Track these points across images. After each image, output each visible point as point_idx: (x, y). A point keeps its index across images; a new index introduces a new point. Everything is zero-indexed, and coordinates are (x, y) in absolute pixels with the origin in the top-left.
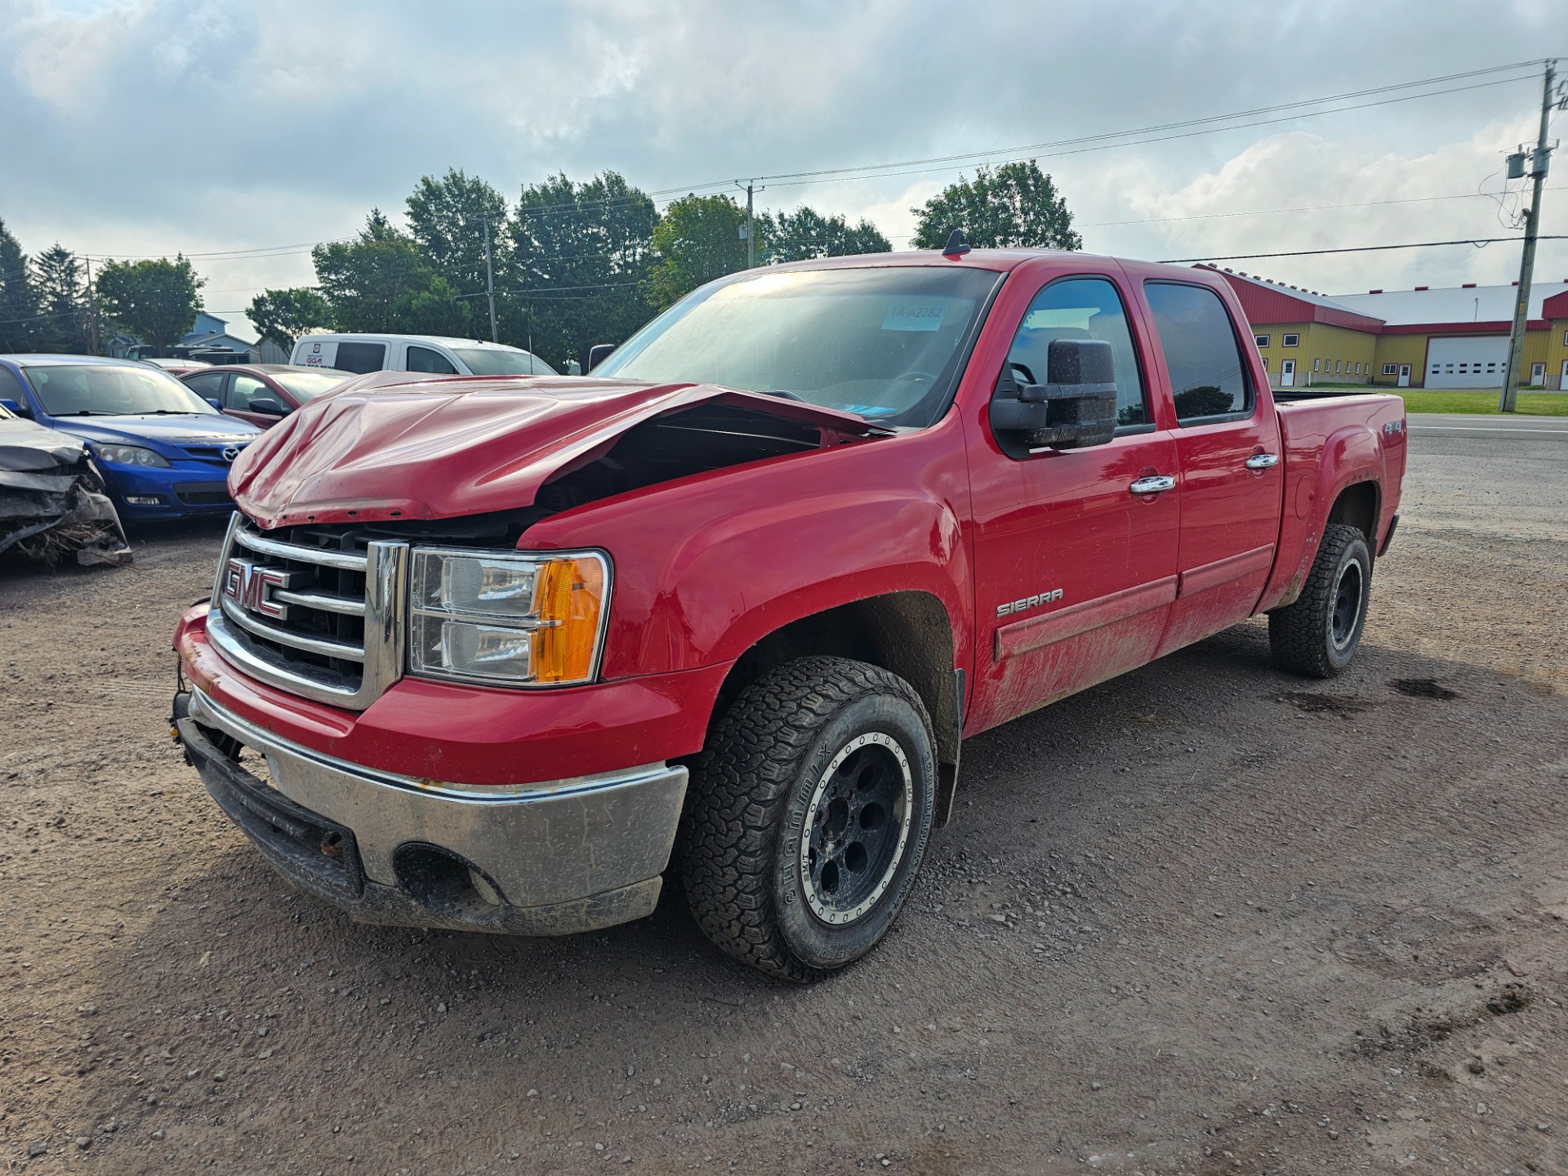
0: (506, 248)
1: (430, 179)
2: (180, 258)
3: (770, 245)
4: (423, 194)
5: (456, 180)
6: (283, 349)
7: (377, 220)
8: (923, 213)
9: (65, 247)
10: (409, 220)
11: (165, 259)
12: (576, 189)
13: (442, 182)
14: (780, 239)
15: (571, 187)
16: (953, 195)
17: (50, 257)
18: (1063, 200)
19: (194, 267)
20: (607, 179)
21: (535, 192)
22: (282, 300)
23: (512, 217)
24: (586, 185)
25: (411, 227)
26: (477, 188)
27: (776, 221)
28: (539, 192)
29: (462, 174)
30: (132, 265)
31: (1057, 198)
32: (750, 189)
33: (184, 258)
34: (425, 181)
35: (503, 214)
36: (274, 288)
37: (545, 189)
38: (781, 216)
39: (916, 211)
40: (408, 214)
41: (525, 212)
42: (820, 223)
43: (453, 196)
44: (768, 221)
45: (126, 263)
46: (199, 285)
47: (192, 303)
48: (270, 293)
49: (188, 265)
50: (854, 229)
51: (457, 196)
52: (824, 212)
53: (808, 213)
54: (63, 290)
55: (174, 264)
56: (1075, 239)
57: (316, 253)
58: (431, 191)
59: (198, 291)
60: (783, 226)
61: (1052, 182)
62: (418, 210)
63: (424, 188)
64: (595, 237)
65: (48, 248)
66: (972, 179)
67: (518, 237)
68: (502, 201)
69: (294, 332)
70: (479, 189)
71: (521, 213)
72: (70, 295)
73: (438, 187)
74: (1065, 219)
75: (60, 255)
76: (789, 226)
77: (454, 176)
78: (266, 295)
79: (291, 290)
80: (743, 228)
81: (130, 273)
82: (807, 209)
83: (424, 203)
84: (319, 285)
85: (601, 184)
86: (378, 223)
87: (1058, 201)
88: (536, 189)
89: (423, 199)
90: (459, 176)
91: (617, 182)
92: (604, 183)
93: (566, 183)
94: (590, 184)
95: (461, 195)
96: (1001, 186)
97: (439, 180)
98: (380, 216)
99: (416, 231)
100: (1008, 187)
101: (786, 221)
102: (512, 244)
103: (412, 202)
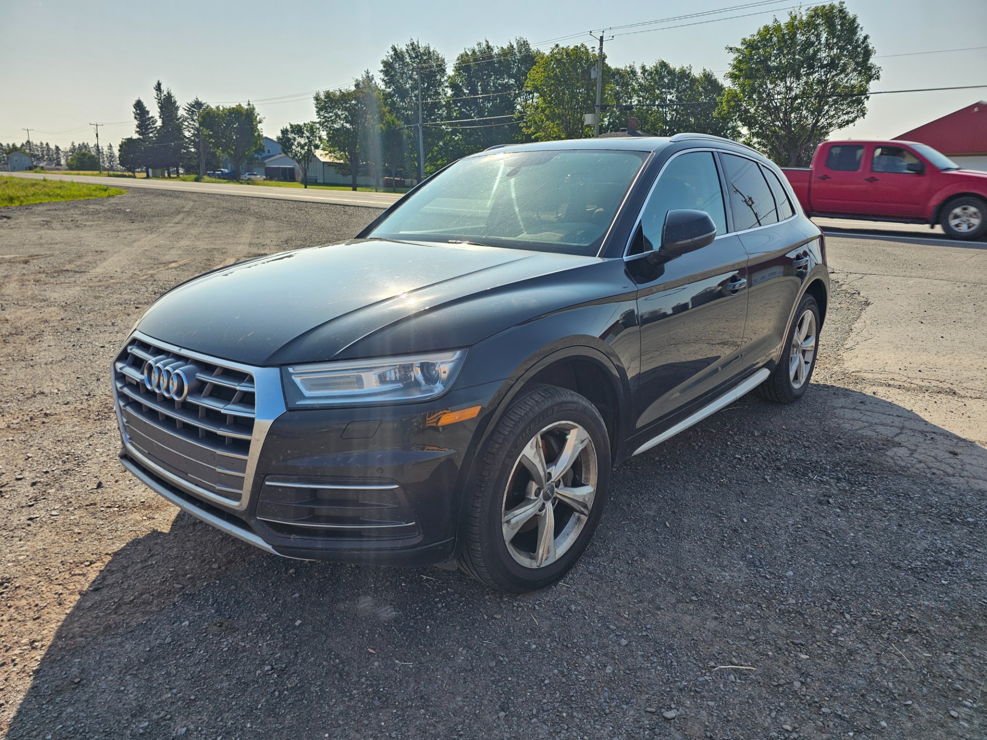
0: (445, 95)
1: (396, 47)
2: (249, 104)
3: (633, 89)
4: (392, 58)
5: (414, 47)
7: (368, 77)
8: (738, 50)
9: (202, 100)
10: (383, 76)
11: (240, 105)
12: (496, 51)
13: (404, 50)
14: (641, 85)
15: (492, 50)
16: (766, 36)
17: (193, 106)
18: (866, 38)
19: (257, 111)
20: (517, 43)
21: (467, 55)
22: (298, 130)
23: (450, 71)
24: (502, 48)
25: (383, 80)
26: (428, 52)
27: (639, 71)
28: (469, 53)
29: (418, 42)
30: (221, 109)
31: (861, 35)
32: (602, 38)
33: (251, 103)
34: (394, 49)
35: (444, 71)
36: (294, 123)
37: (474, 52)
38: (643, 67)
39: (731, 49)
40: (381, 71)
41: (459, 70)
42: (671, 72)
43: (411, 58)
44: (633, 72)
45: (218, 108)
46: (260, 122)
47: (256, 134)
48: (292, 126)
49: (254, 109)
50: (697, 76)
51: (414, 58)
52: (676, 65)
53: (664, 65)
55: (245, 108)
56: (874, 72)
57: (317, 99)
58: (398, 55)
59: (260, 126)
60: (644, 75)
61: (858, 21)
62: (388, 68)
63: (393, 53)
64: (507, 87)
65: (191, 100)
66: (784, 20)
67: (454, 86)
68: (443, 60)
70: (429, 53)
71: (458, 69)
73: (401, 52)
74: (867, 53)
75: (198, 104)
76: (648, 75)
77: (412, 44)
78: (289, 127)
79: (305, 124)
80: (595, 70)
81: (218, 114)
82: (663, 62)
83: (392, 63)
84: (318, 120)
85: (512, 46)
86: (368, 80)
87: (861, 38)
88: (468, 52)
89: (391, 61)
90: (416, 43)
91: (524, 45)
92: (515, 46)
93: (488, 47)
94: (505, 47)
95: (417, 57)
96: (810, 25)
97: (402, 47)
98: (370, 75)
99: (386, 84)
100: (816, 27)
101: (647, 71)
102: (449, 92)
103: (385, 64)
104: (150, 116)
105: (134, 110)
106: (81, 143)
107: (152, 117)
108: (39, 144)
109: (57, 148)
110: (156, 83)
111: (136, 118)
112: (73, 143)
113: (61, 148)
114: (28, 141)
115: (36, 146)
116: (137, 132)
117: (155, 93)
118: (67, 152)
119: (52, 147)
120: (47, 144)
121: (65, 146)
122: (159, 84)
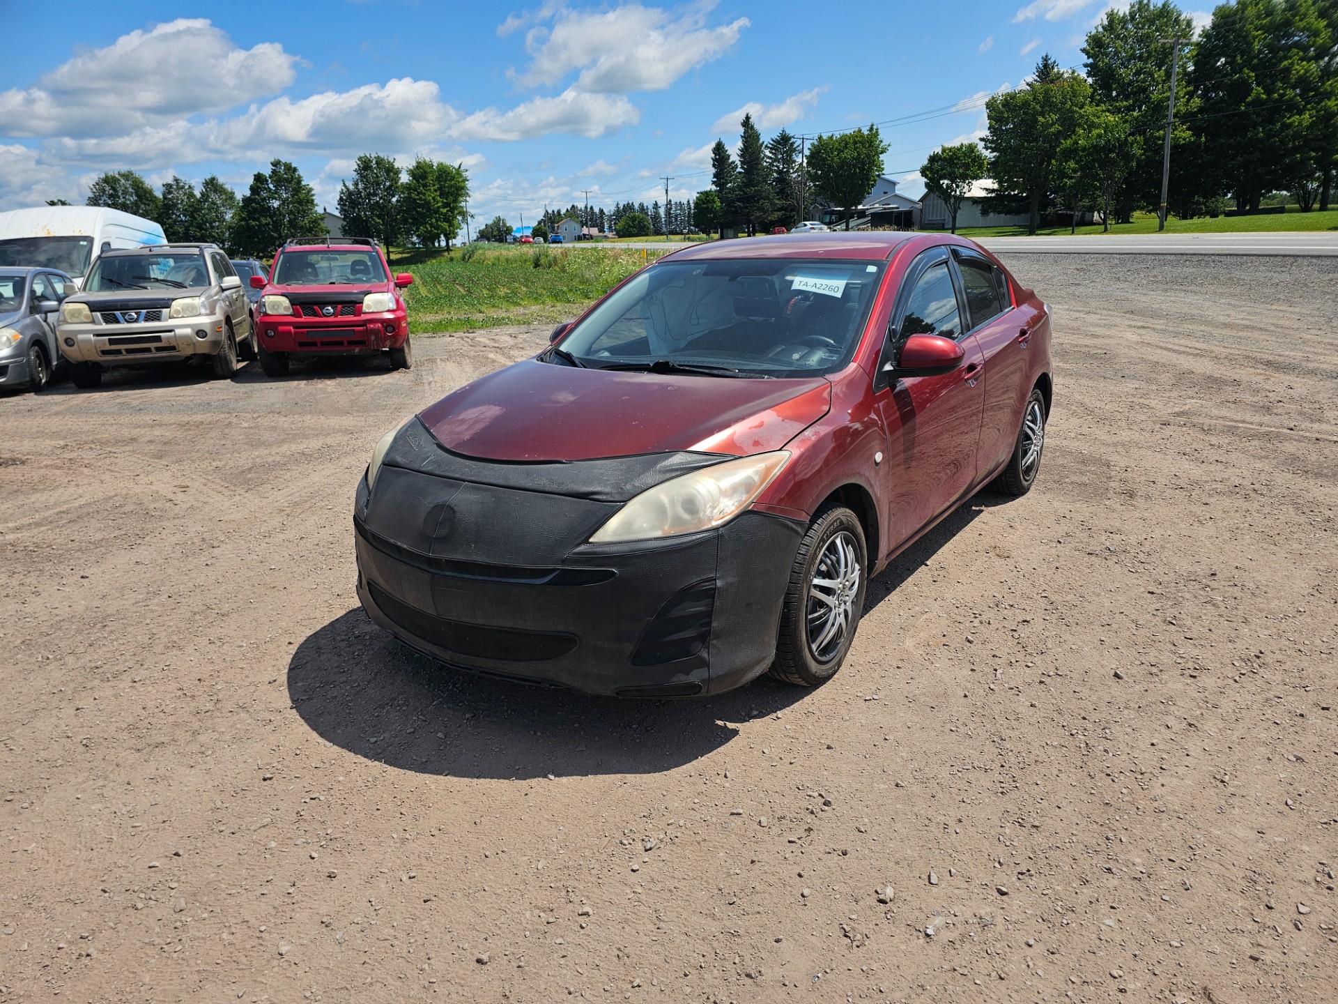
1: (1115, 12)
2: (871, 129)
5: (1142, 7)
6: (946, 203)
7: (1046, 66)
10: (1084, 59)
11: (860, 131)
13: (1126, 12)
17: (778, 142)
19: (881, 137)
22: (953, 155)
25: (1084, 66)
26: (1164, 13)
30: (835, 138)
33: (875, 127)
34: (1110, 15)
40: (1082, 51)
41: (1214, 30)
46: (882, 153)
47: (875, 168)
48: (944, 150)
49: (877, 134)
54: (784, 168)
55: (866, 133)
57: (990, 105)
58: (1114, 23)
59: (881, 157)
62: (1095, 44)
63: (1107, 21)
65: (778, 135)
67: (1201, 58)
69: (957, 186)
70: (1166, 14)
72: (788, 171)
73: (1121, 17)
75: (785, 139)
78: (940, 152)
79: (961, 146)
83: (1103, 36)
84: (986, 136)
86: (1046, 71)
89: (1102, 34)
97: (1124, 10)
99: (1090, 69)
103: (1092, 39)
104: (730, 161)
105: (713, 155)
106: (626, 203)
107: (733, 162)
108: (583, 209)
109: (601, 211)
110: (743, 117)
111: (714, 165)
112: (618, 204)
113: (605, 211)
114: (573, 206)
115: (581, 210)
116: (714, 183)
117: (742, 130)
118: (611, 216)
119: (596, 210)
120: (592, 208)
121: (609, 209)
122: (748, 118)
